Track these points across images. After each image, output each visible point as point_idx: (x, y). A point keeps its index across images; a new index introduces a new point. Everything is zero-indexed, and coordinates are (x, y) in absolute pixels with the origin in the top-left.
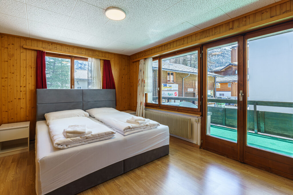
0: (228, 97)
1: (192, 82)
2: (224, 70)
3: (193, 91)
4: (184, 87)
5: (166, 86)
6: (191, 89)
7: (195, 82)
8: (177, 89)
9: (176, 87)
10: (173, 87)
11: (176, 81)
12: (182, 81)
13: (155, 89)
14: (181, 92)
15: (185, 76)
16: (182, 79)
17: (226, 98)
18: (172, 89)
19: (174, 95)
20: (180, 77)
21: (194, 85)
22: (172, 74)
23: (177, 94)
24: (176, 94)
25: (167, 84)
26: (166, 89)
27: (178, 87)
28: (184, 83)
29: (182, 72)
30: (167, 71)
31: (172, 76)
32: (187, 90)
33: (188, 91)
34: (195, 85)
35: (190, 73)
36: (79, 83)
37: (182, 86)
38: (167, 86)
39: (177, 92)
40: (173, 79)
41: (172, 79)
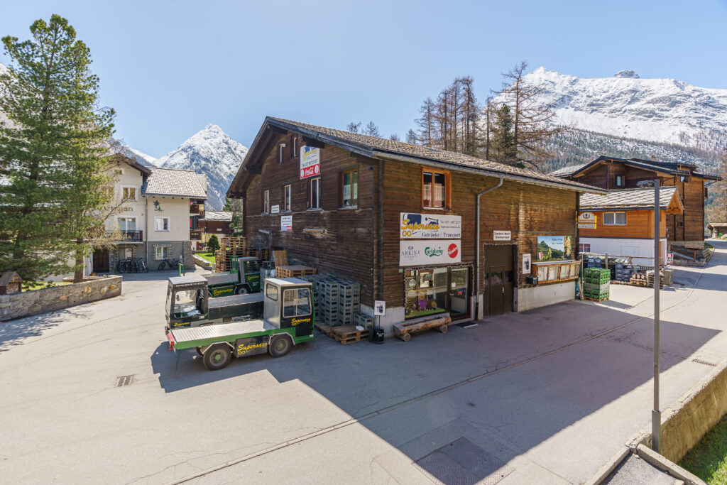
0: (606, 255)
1: (506, 209)
2: (581, 175)
3: (509, 239)
4: (480, 225)
5: (419, 222)
6: (504, 232)
7: (517, 209)
8: (458, 231)
9: (454, 225)
10: (443, 225)
11: (454, 206)
12: (473, 203)
13: (378, 233)
14: (473, 245)
15: (485, 185)
16: (474, 197)
17: (602, 258)
18: (441, 232)
19: (446, 253)
20: (466, 190)
21: (513, 218)
22: (440, 179)
23: (456, 251)
24: (454, 250)
25: (424, 216)
26: (418, 233)
27: (460, 225)
28: (481, 210)
29: (477, 172)
30: (421, 168)
31: (438, 188)
32: (491, 234)
33: (495, 239)
34: (517, 220)
35: (504, 177)
36: (162, 206)
37: (474, 221)
38: (423, 222)
39: (458, 243)
40: (443, 196)
41: (438, 198)
